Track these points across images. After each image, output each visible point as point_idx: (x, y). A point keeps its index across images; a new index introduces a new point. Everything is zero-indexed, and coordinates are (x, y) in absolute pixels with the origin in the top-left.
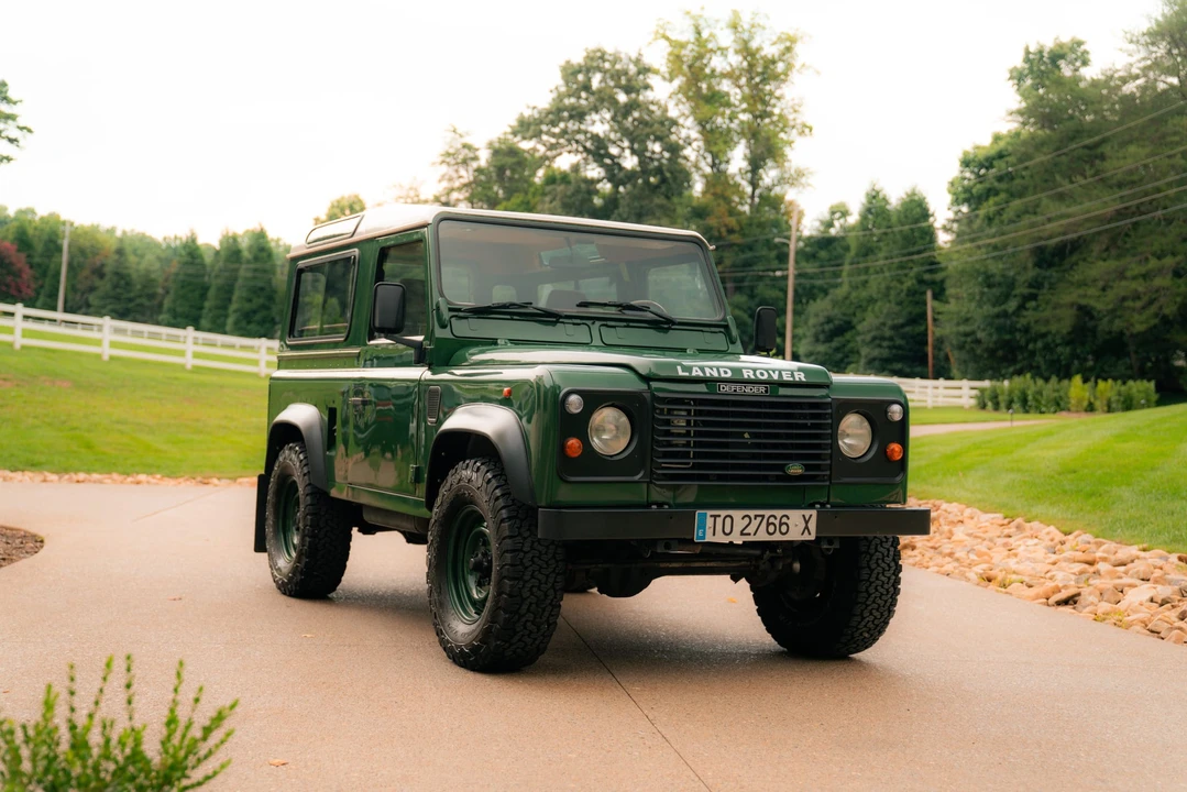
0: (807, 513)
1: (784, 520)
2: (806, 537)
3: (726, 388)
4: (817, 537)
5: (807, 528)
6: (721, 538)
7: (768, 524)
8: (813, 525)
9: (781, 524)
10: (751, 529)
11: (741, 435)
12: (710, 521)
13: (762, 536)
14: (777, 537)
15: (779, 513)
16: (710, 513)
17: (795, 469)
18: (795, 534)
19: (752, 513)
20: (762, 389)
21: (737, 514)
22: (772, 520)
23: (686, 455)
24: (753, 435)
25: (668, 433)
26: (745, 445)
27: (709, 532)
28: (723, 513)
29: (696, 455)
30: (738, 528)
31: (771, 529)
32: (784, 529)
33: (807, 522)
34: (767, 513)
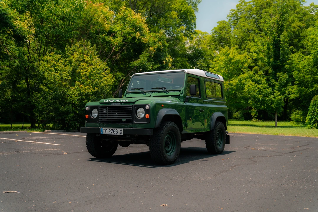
0: (121, 129)
1: (117, 131)
2: (121, 134)
3: (113, 104)
4: (123, 134)
5: (121, 132)
6: (105, 134)
7: (114, 131)
8: (122, 132)
9: (116, 131)
10: (111, 132)
11: (115, 113)
12: (103, 130)
13: (113, 134)
14: (116, 134)
15: (115, 129)
16: (103, 129)
17: (124, 120)
18: (119, 134)
19: (110, 129)
20: (119, 104)
21: (108, 129)
22: (114, 130)
23: (106, 117)
24: (118, 113)
25: (103, 113)
26: (116, 115)
27: (103, 132)
28: (105, 129)
29: (108, 118)
30: (108, 132)
31: (114, 133)
32: (117, 132)
33: (121, 131)
34: (113, 129)
